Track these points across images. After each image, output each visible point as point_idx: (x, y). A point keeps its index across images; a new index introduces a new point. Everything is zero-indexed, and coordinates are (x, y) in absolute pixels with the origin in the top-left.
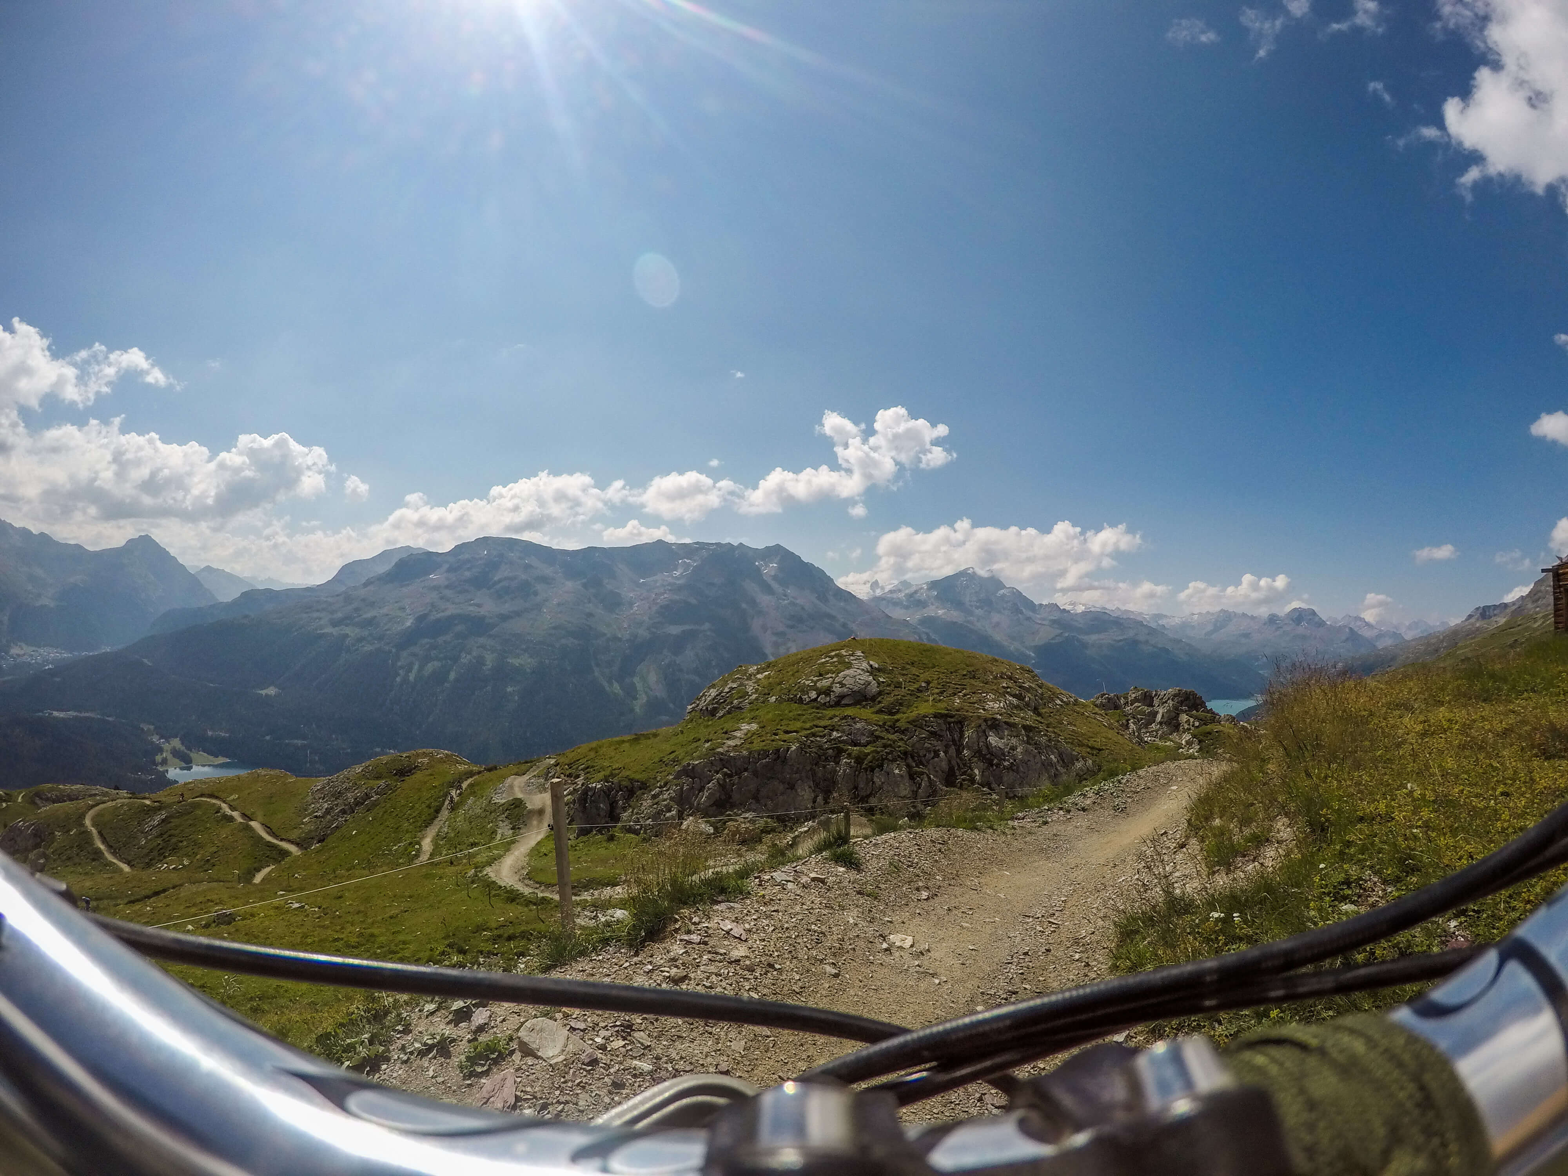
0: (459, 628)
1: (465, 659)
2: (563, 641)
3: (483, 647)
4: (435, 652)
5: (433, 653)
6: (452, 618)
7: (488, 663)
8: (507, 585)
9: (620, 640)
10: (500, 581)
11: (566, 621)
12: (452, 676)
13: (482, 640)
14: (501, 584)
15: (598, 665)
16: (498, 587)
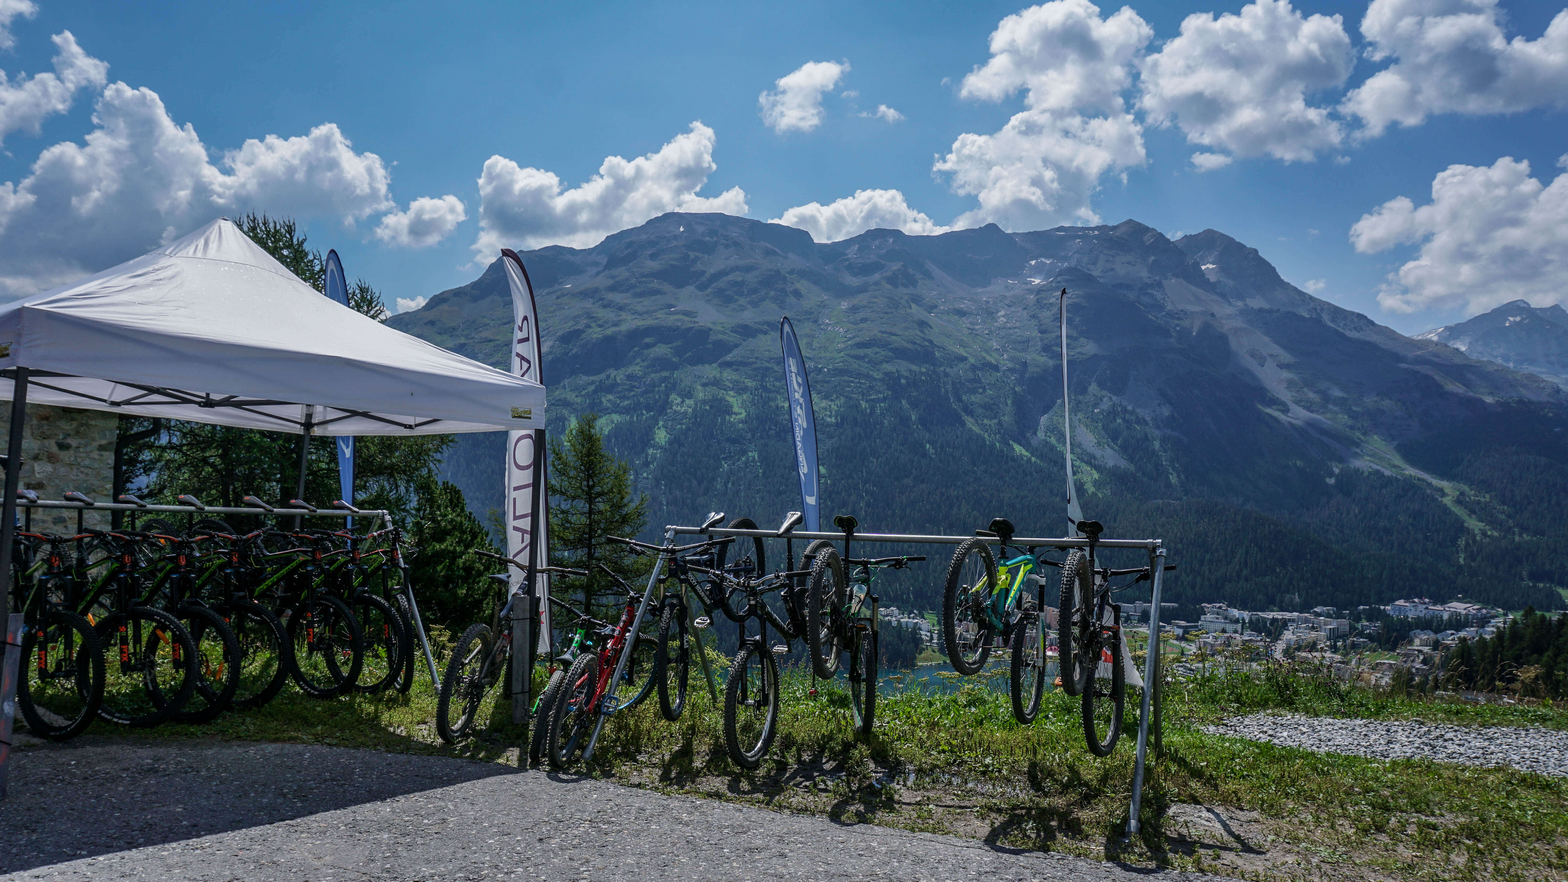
0: (662, 350)
1: (681, 406)
2: (888, 367)
3: (716, 383)
4: (611, 397)
5: (607, 399)
6: (635, 335)
7: (736, 409)
8: (740, 279)
9: (996, 368)
10: (723, 273)
11: (881, 332)
12: (661, 436)
13: (710, 371)
14: (730, 277)
15: (971, 413)
16: (721, 283)
